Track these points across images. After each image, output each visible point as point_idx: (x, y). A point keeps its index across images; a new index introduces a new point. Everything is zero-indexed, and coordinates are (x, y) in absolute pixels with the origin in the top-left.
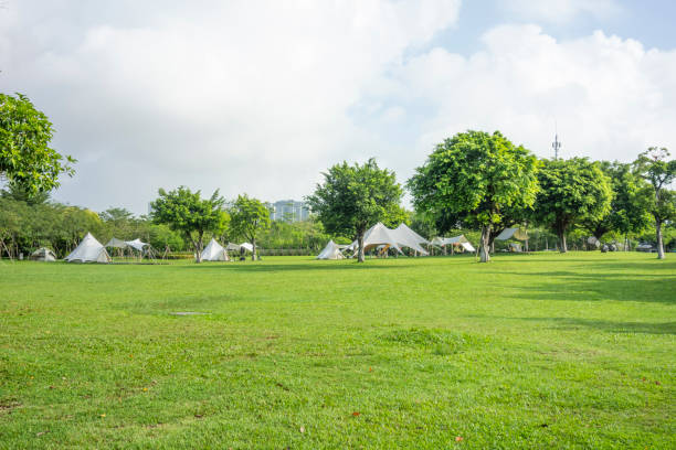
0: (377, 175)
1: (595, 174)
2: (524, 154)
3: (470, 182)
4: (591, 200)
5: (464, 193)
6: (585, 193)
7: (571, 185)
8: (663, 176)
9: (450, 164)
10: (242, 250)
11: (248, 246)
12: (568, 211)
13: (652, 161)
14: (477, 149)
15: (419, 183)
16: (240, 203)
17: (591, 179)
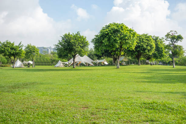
0: (80, 37)
1: (150, 40)
2: (132, 31)
3: (115, 40)
4: (149, 48)
5: (112, 44)
6: (147, 46)
7: (143, 43)
8: (175, 40)
9: (108, 34)
10: (29, 64)
11: (31, 62)
12: (142, 52)
13: (171, 35)
14: (117, 29)
15: (96, 40)
16: (28, 47)
17: (149, 41)
